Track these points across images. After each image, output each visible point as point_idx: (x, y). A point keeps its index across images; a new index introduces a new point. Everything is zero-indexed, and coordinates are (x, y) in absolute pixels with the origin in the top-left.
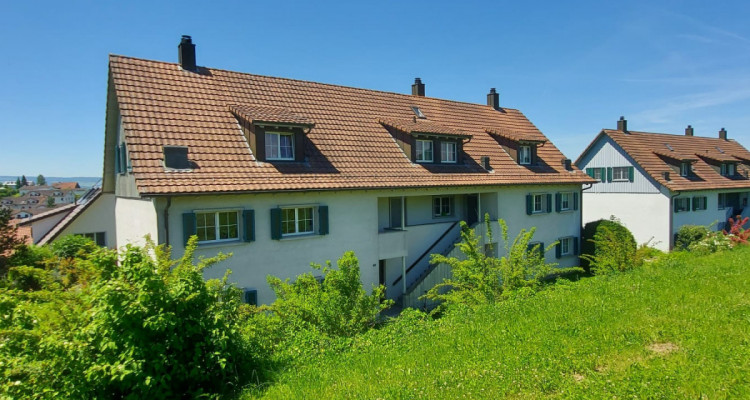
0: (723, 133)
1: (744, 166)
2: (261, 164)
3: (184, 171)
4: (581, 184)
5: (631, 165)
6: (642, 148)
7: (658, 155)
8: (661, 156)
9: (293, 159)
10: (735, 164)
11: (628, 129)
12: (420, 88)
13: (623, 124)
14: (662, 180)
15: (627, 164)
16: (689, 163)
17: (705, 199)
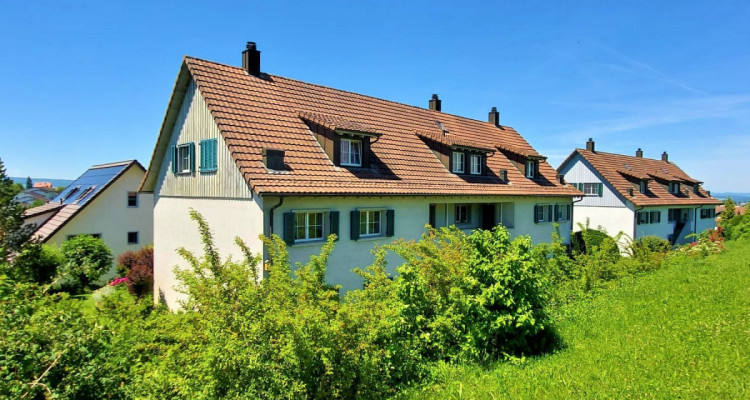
0: (665, 156)
1: (684, 186)
2: (337, 169)
3: (283, 172)
4: (571, 197)
5: (600, 181)
6: (608, 167)
7: (621, 173)
8: (624, 175)
9: (360, 165)
10: (678, 183)
11: (596, 150)
12: (437, 104)
13: (591, 144)
14: (628, 196)
15: (597, 180)
16: (646, 181)
17: (659, 213)
